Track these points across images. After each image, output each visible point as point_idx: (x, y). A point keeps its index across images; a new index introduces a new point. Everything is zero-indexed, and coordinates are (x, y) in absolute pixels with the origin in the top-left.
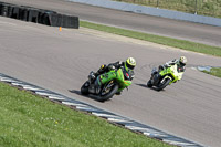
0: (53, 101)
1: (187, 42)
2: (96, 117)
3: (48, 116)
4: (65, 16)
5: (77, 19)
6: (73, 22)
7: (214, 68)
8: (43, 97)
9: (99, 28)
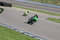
0: (5, 27)
1: (41, 11)
2: (16, 31)
3: (3, 31)
4: (8, 4)
5: (11, 4)
6: (10, 5)
7: (48, 18)
8: (2, 26)
9: (17, 7)
